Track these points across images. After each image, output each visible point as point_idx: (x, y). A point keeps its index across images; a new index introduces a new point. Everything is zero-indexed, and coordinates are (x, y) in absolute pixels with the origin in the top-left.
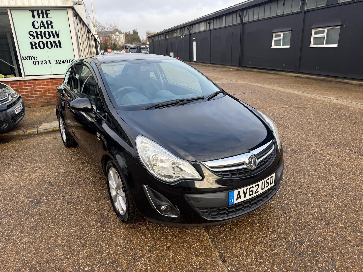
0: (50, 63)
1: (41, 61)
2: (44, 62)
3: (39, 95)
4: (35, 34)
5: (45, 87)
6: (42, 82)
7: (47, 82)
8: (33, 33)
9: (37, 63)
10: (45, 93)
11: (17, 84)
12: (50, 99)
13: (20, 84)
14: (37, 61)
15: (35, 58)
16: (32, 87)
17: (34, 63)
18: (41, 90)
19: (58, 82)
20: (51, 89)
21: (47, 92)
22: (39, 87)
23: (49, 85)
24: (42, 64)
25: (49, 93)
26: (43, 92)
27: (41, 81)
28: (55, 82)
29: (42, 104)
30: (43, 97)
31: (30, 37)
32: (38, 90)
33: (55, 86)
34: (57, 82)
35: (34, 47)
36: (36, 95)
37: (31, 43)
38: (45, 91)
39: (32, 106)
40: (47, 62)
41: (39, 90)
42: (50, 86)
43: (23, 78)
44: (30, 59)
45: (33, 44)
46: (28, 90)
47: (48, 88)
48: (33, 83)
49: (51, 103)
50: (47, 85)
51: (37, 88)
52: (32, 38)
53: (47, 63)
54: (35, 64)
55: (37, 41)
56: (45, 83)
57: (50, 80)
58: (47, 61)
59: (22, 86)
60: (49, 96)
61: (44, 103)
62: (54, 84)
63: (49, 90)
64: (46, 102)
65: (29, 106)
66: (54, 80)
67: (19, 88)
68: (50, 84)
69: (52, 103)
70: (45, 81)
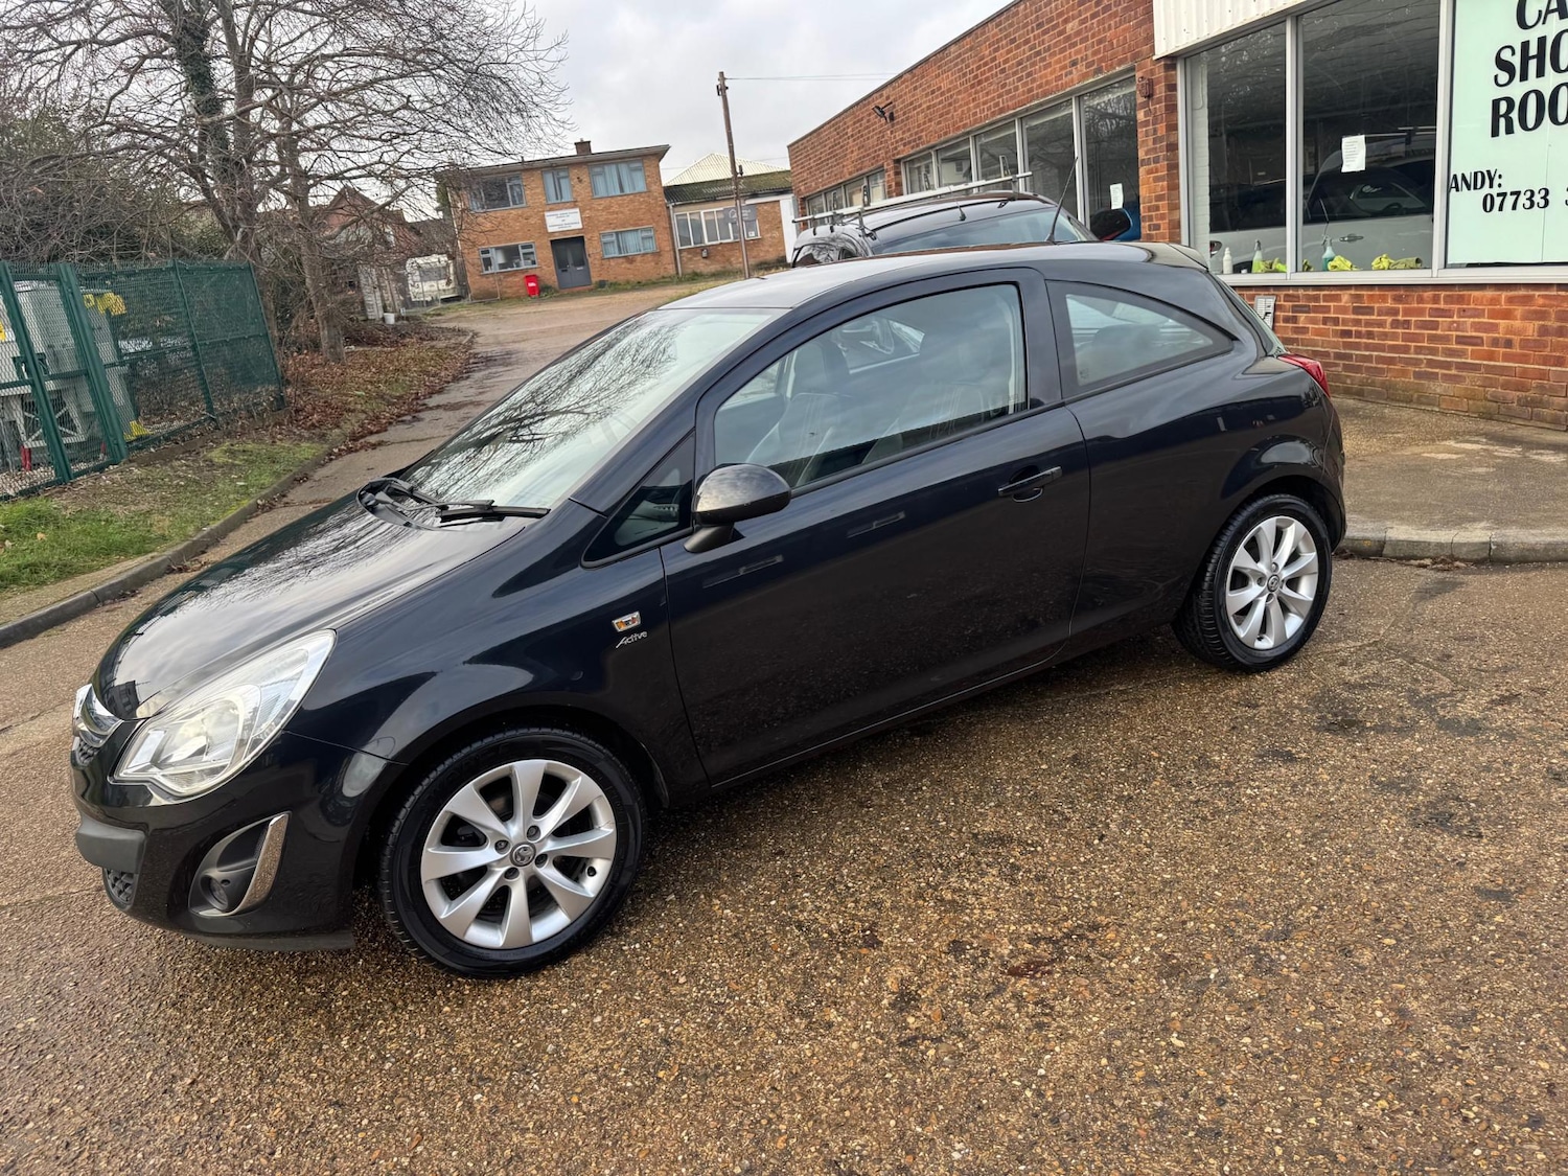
0: (1547, 203)
1: (1512, 194)
2: (1523, 199)
3: (1469, 361)
4: (1516, 61)
5: (1497, 325)
6: (1494, 301)
7: (1510, 300)
8: (1513, 54)
9: (1498, 201)
10: (1491, 356)
11: (1410, 299)
12: (1505, 386)
13: (1421, 300)
14: (1499, 195)
15: (1496, 181)
16: (1455, 319)
17: (1488, 205)
18: (1482, 338)
19: (1552, 306)
20: (1516, 339)
21: (1502, 350)
22: (1476, 320)
23: (1515, 319)
24: (1514, 208)
25: (1507, 358)
26: (1485, 348)
27: (1489, 293)
28: (1541, 301)
29: (1471, 402)
30: (1483, 370)
31: (1496, 77)
32: (1469, 334)
33: (1538, 323)
34: (1547, 302)
35: (1502, 122)
36: (1460, 356)
37: (1496, 104)
38: (1495, 342)
39: (1439, 406)
40: (1537, 198)
41: (1474, 334)
42: (1517, 323)
43: (1435, 274)
44: (1475, 188)
45: (1503, 107)
46: (1439, 332)
47: (1509, 331)
48: (1461, 300)
49: (1503, 410)
50: (1507, 315)
51: (1469, 325)
52: (1504, 77)
53: (1532, 206)
54: (1488, 209)
55: (1516, 90)
56: (1500, 304)
57: (1522, 292)
58: (1536, 192)
59: (1420, 312)
60: (1503, 371)
61: (1479, 403)
62: (1536, 312)
63: (1509, 343)
64: (1486, 399)
65: (1429, 404)
66: (1537, 293)
67: (1414, 319)
68: (1519, 310)
69: (1509, 409)
70: (1504, 295)
